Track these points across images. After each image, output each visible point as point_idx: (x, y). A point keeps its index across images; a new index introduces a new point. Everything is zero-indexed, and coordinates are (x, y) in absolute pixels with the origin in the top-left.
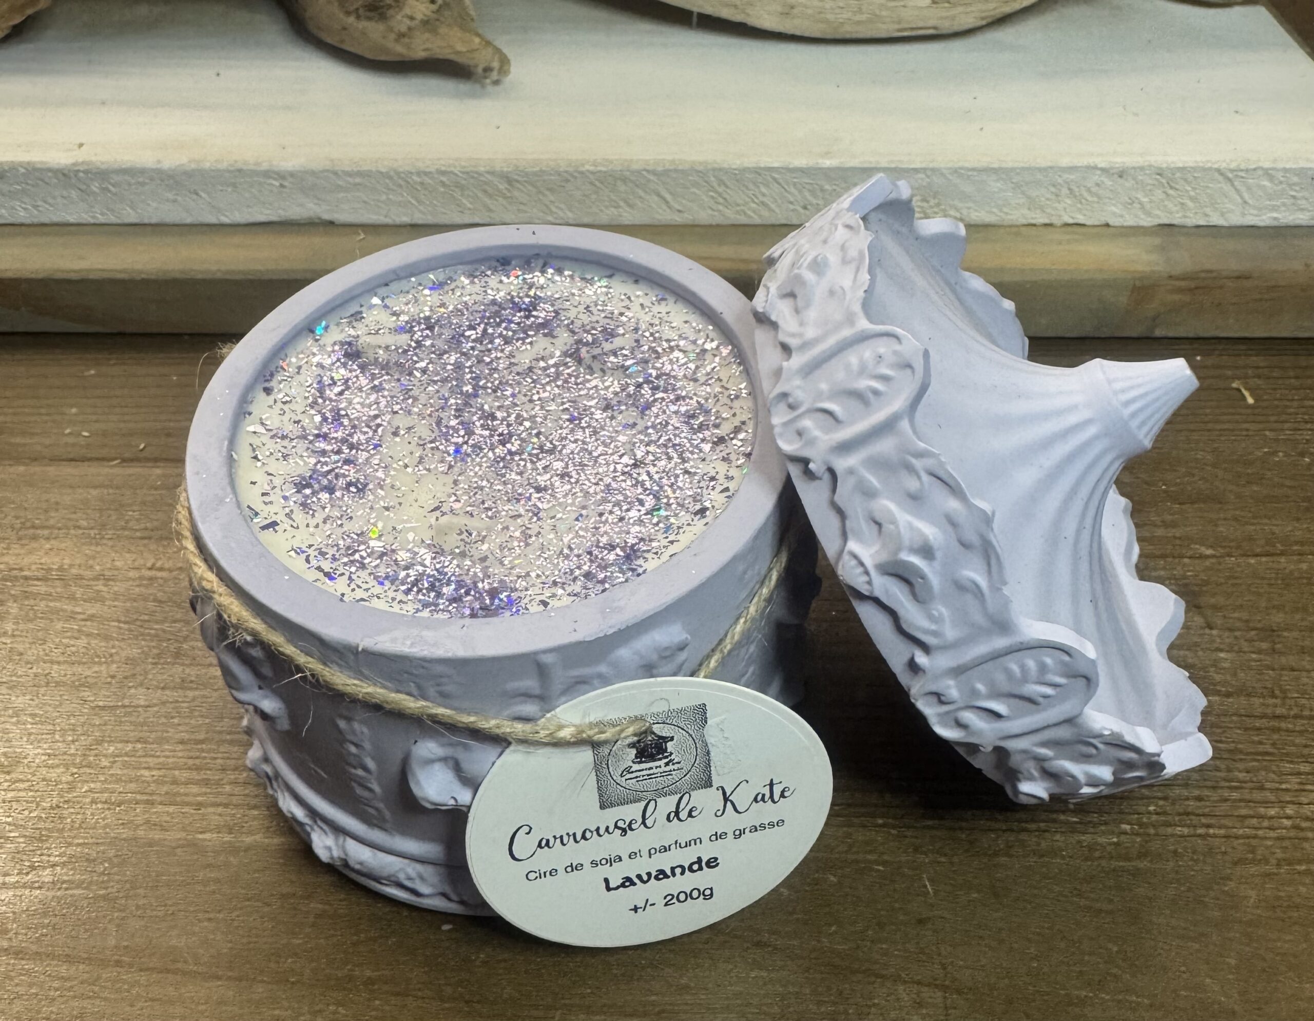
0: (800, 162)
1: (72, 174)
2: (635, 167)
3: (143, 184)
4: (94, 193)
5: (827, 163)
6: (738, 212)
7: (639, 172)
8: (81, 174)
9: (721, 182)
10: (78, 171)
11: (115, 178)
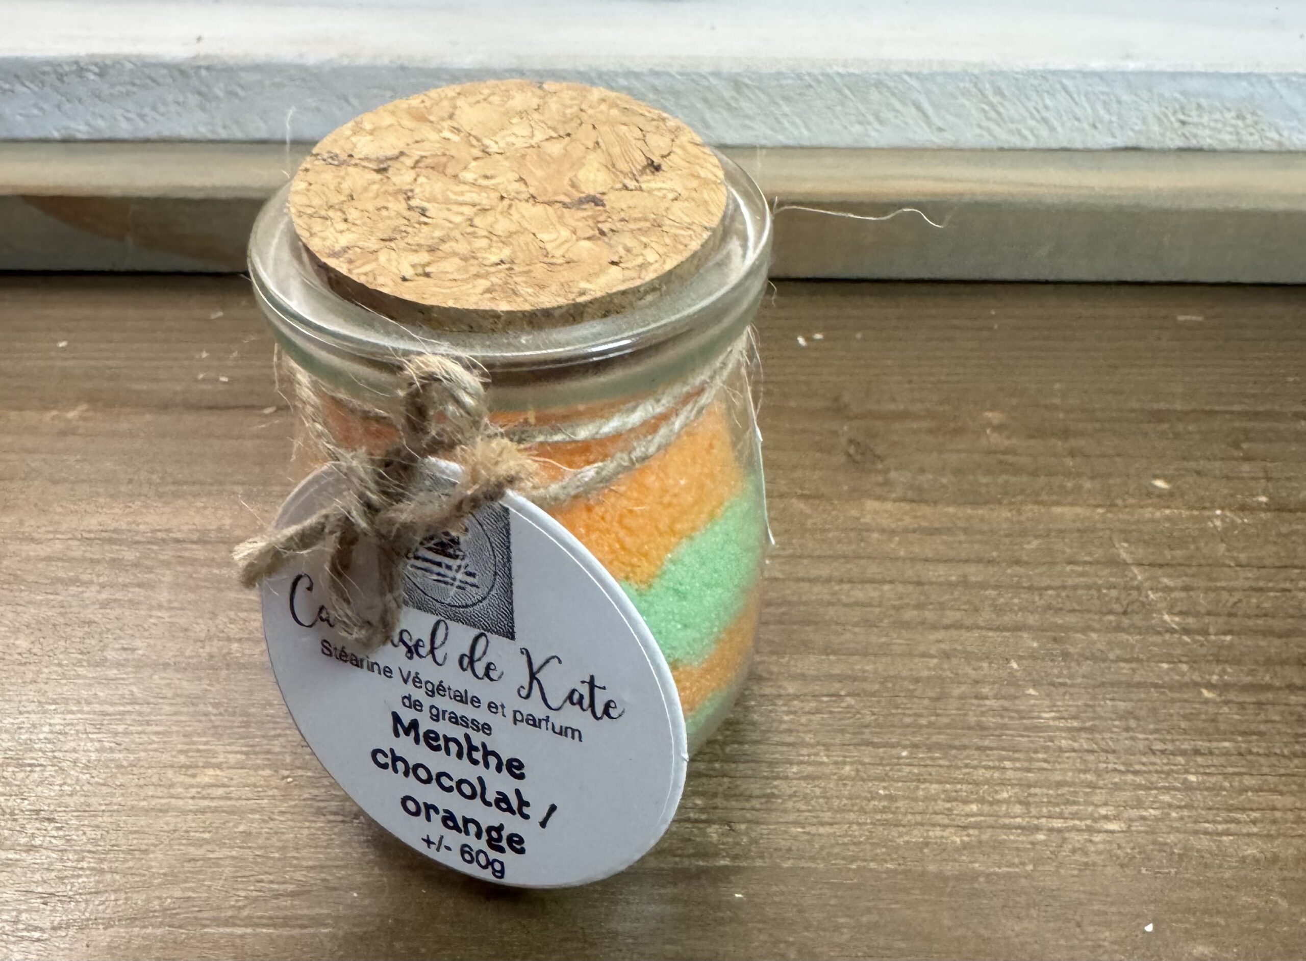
0: (1097, 65)
1: (192, 72)
2: (894, 69)
3: (279, 86)
4: (217, 98)
5: (1131, 66)
6: (1011, 132)
7: (898, 76)
8: (204, 73)
9: (999, 92)
10: (199, 67)
11: (246, 77)
